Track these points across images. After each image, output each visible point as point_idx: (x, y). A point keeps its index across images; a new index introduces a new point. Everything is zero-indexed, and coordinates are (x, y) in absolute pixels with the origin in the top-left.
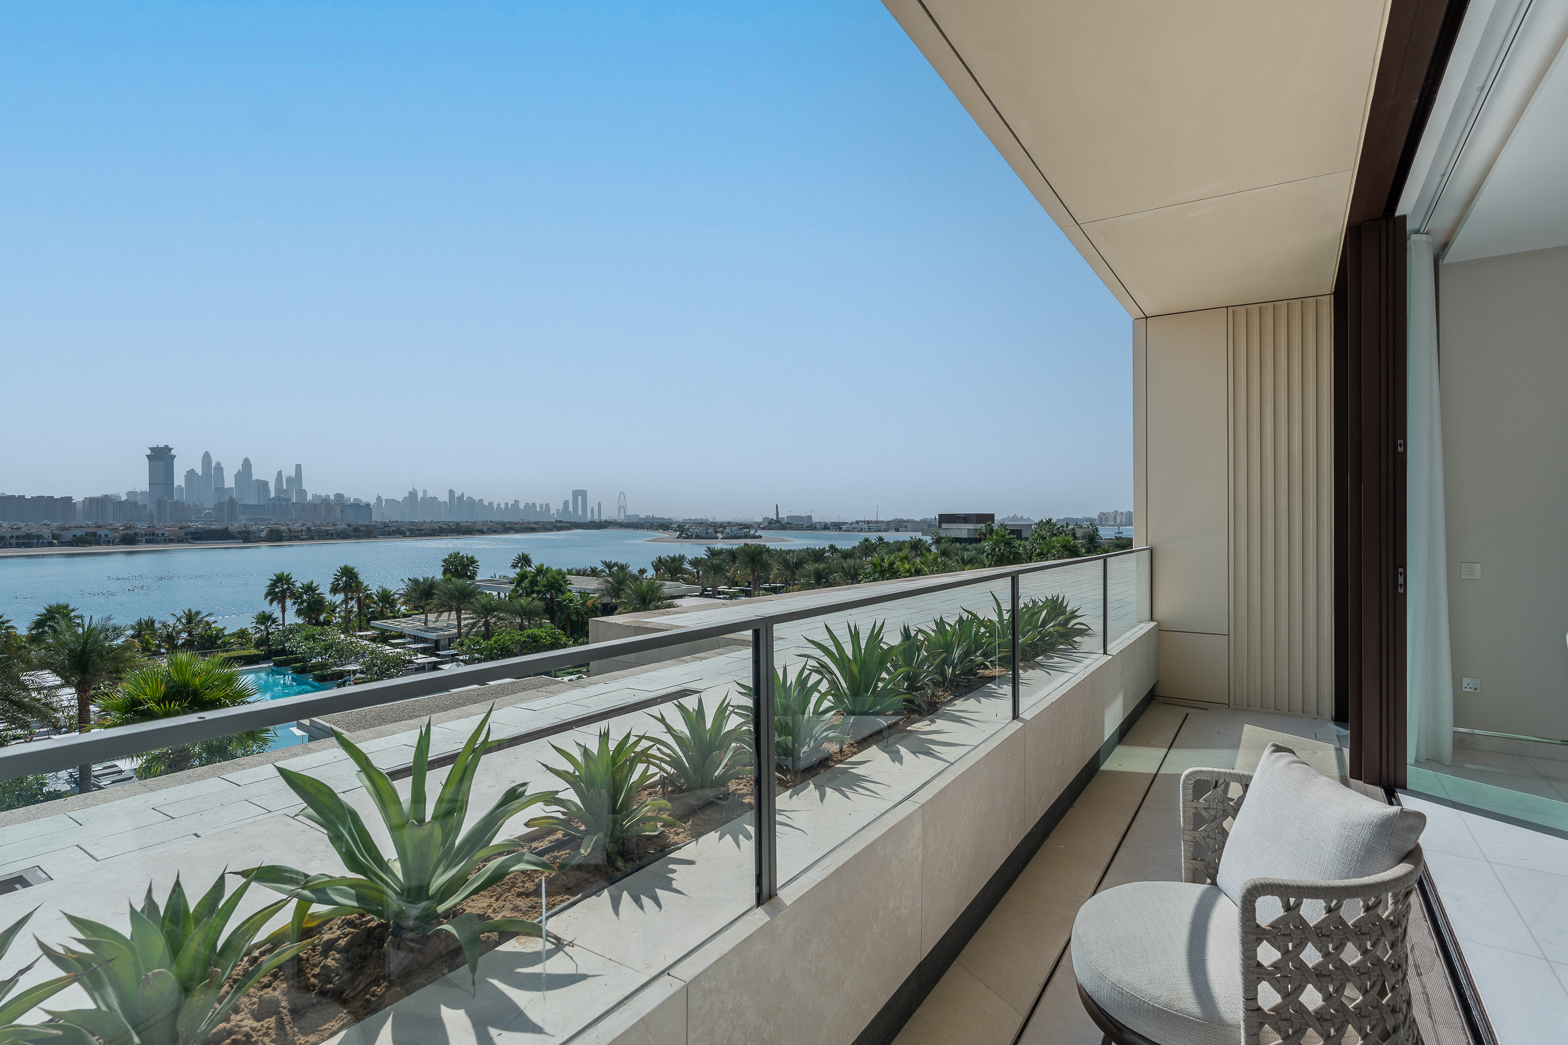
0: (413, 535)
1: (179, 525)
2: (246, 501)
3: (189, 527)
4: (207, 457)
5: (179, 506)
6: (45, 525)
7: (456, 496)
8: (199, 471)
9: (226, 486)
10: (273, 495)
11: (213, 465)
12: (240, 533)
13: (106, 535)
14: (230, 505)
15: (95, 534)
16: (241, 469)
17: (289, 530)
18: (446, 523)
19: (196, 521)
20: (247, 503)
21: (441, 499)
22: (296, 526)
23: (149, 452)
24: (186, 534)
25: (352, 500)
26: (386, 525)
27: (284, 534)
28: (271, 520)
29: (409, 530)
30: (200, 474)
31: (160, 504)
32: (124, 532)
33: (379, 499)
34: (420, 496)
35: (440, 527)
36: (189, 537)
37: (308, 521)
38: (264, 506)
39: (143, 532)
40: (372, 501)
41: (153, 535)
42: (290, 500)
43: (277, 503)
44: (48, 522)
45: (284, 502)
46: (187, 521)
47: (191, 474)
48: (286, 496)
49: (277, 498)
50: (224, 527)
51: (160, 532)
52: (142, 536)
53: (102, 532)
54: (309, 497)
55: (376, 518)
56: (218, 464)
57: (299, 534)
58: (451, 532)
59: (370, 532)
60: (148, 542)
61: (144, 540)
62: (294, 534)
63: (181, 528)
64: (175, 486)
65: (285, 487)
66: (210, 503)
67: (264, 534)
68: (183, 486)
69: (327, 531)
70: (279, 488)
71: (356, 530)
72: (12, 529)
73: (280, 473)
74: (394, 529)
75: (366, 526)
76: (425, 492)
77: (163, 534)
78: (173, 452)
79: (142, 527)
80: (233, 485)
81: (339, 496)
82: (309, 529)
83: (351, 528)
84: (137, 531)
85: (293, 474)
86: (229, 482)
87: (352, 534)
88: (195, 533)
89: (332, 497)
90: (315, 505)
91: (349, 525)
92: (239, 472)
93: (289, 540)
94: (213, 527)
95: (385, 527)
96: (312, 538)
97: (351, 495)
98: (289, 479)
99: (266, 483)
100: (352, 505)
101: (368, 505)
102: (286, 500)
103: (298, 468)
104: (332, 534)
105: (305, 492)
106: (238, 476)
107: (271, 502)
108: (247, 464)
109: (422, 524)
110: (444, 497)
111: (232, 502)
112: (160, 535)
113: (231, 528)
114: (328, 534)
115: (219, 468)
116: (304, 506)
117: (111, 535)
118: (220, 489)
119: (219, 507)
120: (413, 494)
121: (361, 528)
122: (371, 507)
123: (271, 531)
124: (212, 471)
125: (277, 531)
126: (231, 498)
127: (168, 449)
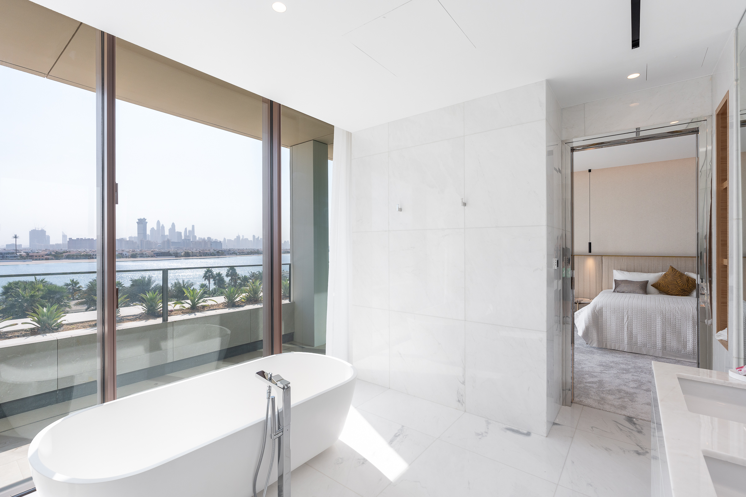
0: (240, 254)
1: (150, 250)
2: (173, 240)
3: (155, 251)
4: (158, 222)
5: (149, 243)
7: (256, 238)
8: (156, 228)
9: (166, 234)
10: (183, 238)
11: (161, 226)
12: (174, 253)
13: (126, 254)
14: (168, 242)
15: (122, 254)
16: (171, 227)
17: (192, 252)
21: (249, 239)
22: (194, 251)
23: (138, 221)
24: (154, 254)
25: (214, 240)
27: (190, 254)
28: (185, 248)
30: (156, 229)
31: (142, 242)
32: (132, 253)
33: (225, 239)
34: (241, 238)
35: (251, 251)
36: (155, 255)
37: (198, 248)
38: (180, 242)
39: (139, 253)
40: (222, 240)
42: (190, 240)
43: (185, 241)
45: (188, 241)
46: (153, 249)
47: (152, 229)
48: (189, 238)
49: (185, 239)
50: (167, 251)
51: (145, 253)
52: (138, 255)
53: (124, 253)
54: (197, 239)
55: (224, 247)
56: (163, 225)
57: (196, 254)
58: (255, 253)
59: (223, 253)
60: (141, 257)
61: (139, 256)
62: (194, 254)
63: (152, 251)
64: (147, 234)
65: (188, 235)
66: (160, 241)
67: (183, 254)
68: (150, 234)
69: (206, 253)
70: (185, 235)
71: (218, 252)
73: (186, 229)
74: (233, 252)
75: (222, 251)
76: (243, 236)
77: (146, 254)
78: (146, 221)
79: (138, 251)
80: (168, 234)
81: (209, 238)
82: (200, 252)
83: (216, 252)
84: (137, 253)
85: (191, 229)
86: (167, 233)
87: (216, 254)
88: (157, 254)
89: (206, 239)
90: (200, 242)
91: (215, 250)
92: (170, 228)
93: (192, 256)
94: (162, 251)
95: (229, 251)
96: (201, 256)
97: (214, 238)
98: (189, 231)
99: (180, 233)
100: (214, 242)
101: (220, 242)
102: (189, 240)
103: (193, 226)
104: (209, 254)
105: (195, 237)
106: (170, 230)
107: (183, 241)
108: (173, 225)
110: (251, 239)
111: (168, 241)
114: (207, 254)
115: (163, 227)
116: (195, 242)
117: (128, 254)
118: (163, 236)
119: (164, 243)
120: (238, 237)
121: (220, 252)
122: (222, 243)
123: (185, 252)
124: (160, 227)
125: (188, 252)
126: (168, 239)
127: (145, 219)
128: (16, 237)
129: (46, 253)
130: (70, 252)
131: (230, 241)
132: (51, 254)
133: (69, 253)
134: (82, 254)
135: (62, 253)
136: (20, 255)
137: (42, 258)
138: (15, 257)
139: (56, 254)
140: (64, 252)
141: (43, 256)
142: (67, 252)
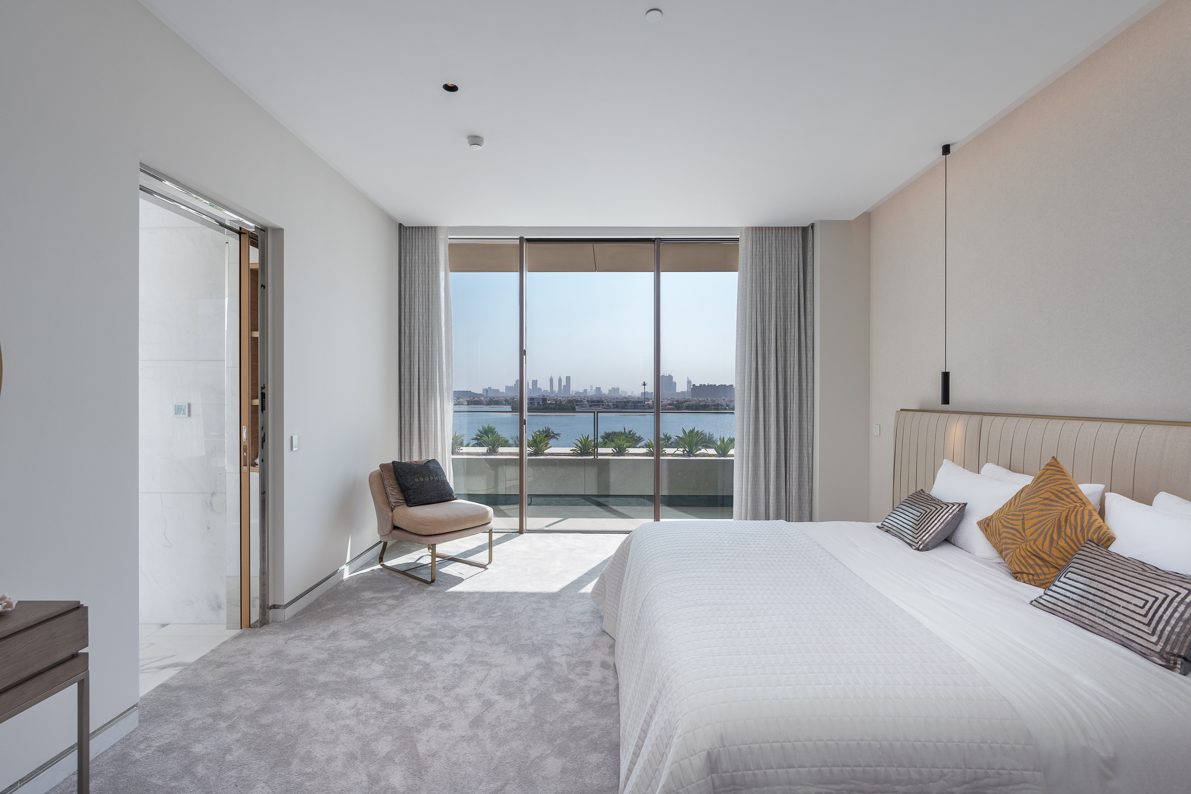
128: (644, 385)
129: (669, 402)
130: (690, 401)
132: (673, 404)
133: (689, 403)
134: (701, 403)
135: (682, 403)
136: (648, 404)
137: (665, 408)
138: (643, 406)
139: (677, 403)
140: (685, 402)
141: (665, 406)
142: (687, 401)
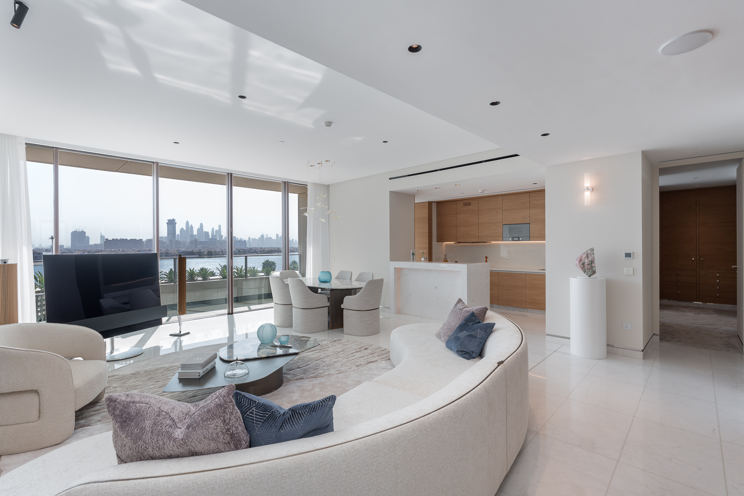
0: (261, 253)
1: (177, 249)
2: (201, 240)
3: (180, 250)
4: (187, 223)
5: (178, 242)
6: (133, 250)
7: (279, 237)
8: (185, 228)
9: (194, 234)
10: (210, 237)
11: (190, 226)
12: (197, 252)
14: (195, 241)
16: (199, 227)
17: (215, 251)
18: (274, 248)
19: (183, 248)
20: (201, 241)
21: (273, 238)
22: (218, 250)
23: (167, 222)
24: (179, 253)
25: (239, 239)
26: (251, 249)
27: (213, 253)
28: (210, 247)
29: (259, 251)
30: (185, 230)
31: (171, 241)
33: (249, 238)
34: (265, 237)
35: (272, 250)
37: (223, 248)
38: (207, 242)
39: (164, 252)
40: (247, 239)
41: (167, 253)
42: (216, 239)
43: (212, 240)
44: (134, 249)
45: (214, 240)
46: (180, 248)
47: (182, 230)
48: (215, 238)
49: (212, 238)
50: (191, 250)
51: (169, 252)
52: (163, 254)
55: (248, 246)
56: (191, 225)
57: (218, 253)
58: (276, 252)
59: (245, 252)
62: (216, 253)
63: (177, 251)
64: (176, 234)
65: (215, 234)
66: (188, 241)
67: (206, 253)
68: (179, 234)
70: (213, 235)
71: (239, 251)
72: (122, 251)
73: (213, 229)
74: (254, 250)
75: (243, 249)
76: (267, 235)
77: (171, 253)
78: (176, 221)
79: (164, 250)
80: (196, 234)
82: (222, 251)
83: (237, 250)
84: (162, 252)
85: (218, 229)
86: (195, 233)
87: (237, 253)
91: (237, 249)
92: (199, 228)
94: (189, 250)
95: (250, 250)
98: (216, 231)
100: (239, 241)
101: (245, 241)
102: (215, 239)
105: (222, 236)
106: (198, 230)
107: (210, 240)
108: (201, 225)
109: (265, 248)
110: (274, 237)
111: (196, 240)
112: (170, 253)
113: (194, 251)
115: (192, 227)
118: (192, 235)
119: (191, 242)
120: (262, 236)
121: (241, 250)
122: (246, 242)
123: (208, 252)
124: (189, 228)
125: (210, 251)
126: (195, 238)
127: (174, 220)
131: (254, 240)
